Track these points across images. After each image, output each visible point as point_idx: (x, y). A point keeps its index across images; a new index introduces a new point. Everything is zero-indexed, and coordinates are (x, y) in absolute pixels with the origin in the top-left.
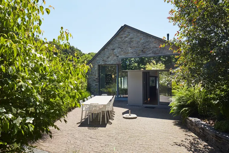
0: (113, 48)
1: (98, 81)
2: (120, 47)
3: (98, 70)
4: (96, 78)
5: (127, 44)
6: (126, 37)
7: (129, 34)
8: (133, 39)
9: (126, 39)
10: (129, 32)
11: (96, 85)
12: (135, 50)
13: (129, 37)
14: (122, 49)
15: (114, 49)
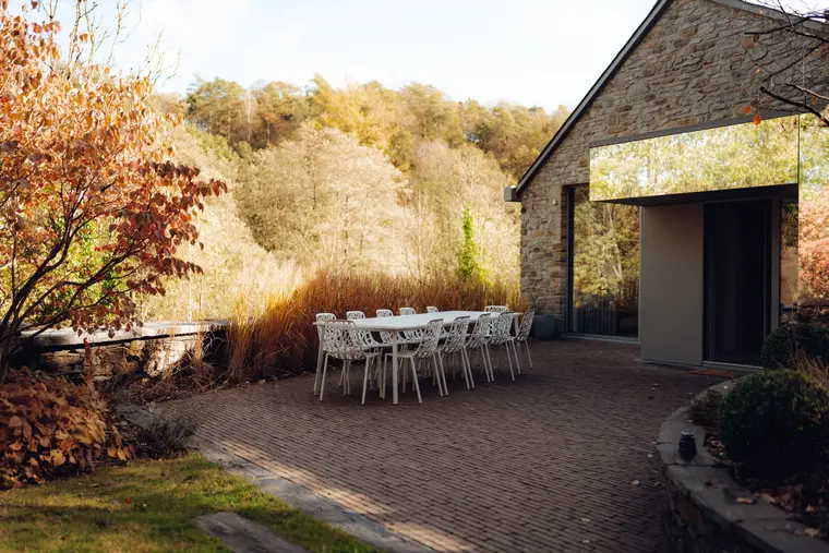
0: (624, 104)
1: (563, 261)
2: (653, 97)
3: (563, 208)
4: (555, 247)
5: (684, 76)
6: (679, 44)
7: (695, 23)
8: (710, 52)
9: (682, 51)
10: (696, 14)
11: (555, 275)
12: (722, 102)
13: (695, 41)
14: (663, 102)
15: (628, 108)
